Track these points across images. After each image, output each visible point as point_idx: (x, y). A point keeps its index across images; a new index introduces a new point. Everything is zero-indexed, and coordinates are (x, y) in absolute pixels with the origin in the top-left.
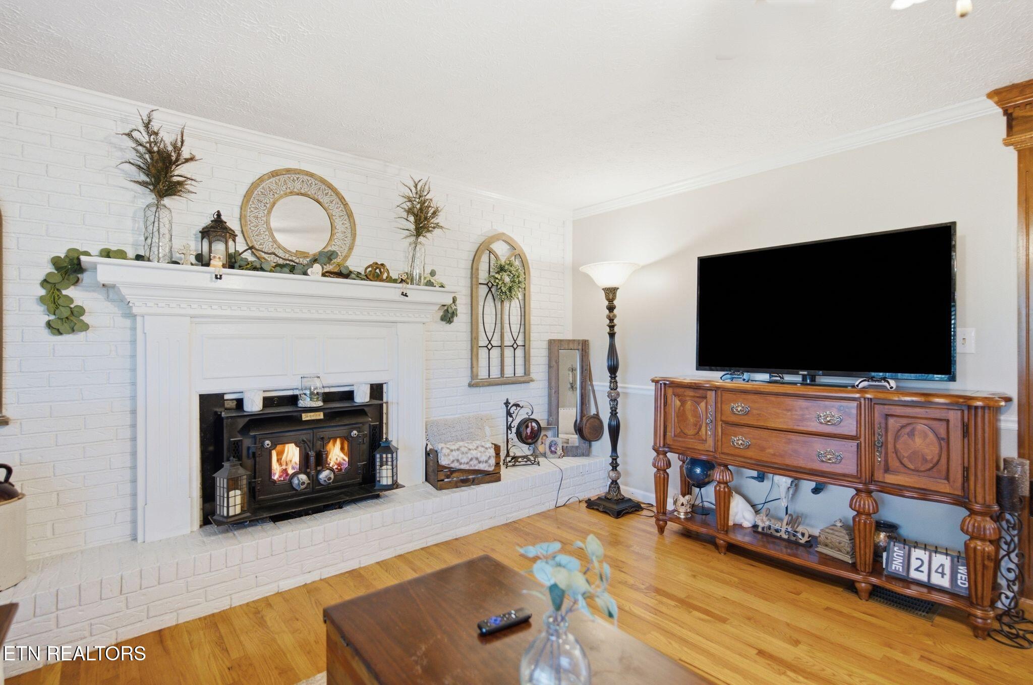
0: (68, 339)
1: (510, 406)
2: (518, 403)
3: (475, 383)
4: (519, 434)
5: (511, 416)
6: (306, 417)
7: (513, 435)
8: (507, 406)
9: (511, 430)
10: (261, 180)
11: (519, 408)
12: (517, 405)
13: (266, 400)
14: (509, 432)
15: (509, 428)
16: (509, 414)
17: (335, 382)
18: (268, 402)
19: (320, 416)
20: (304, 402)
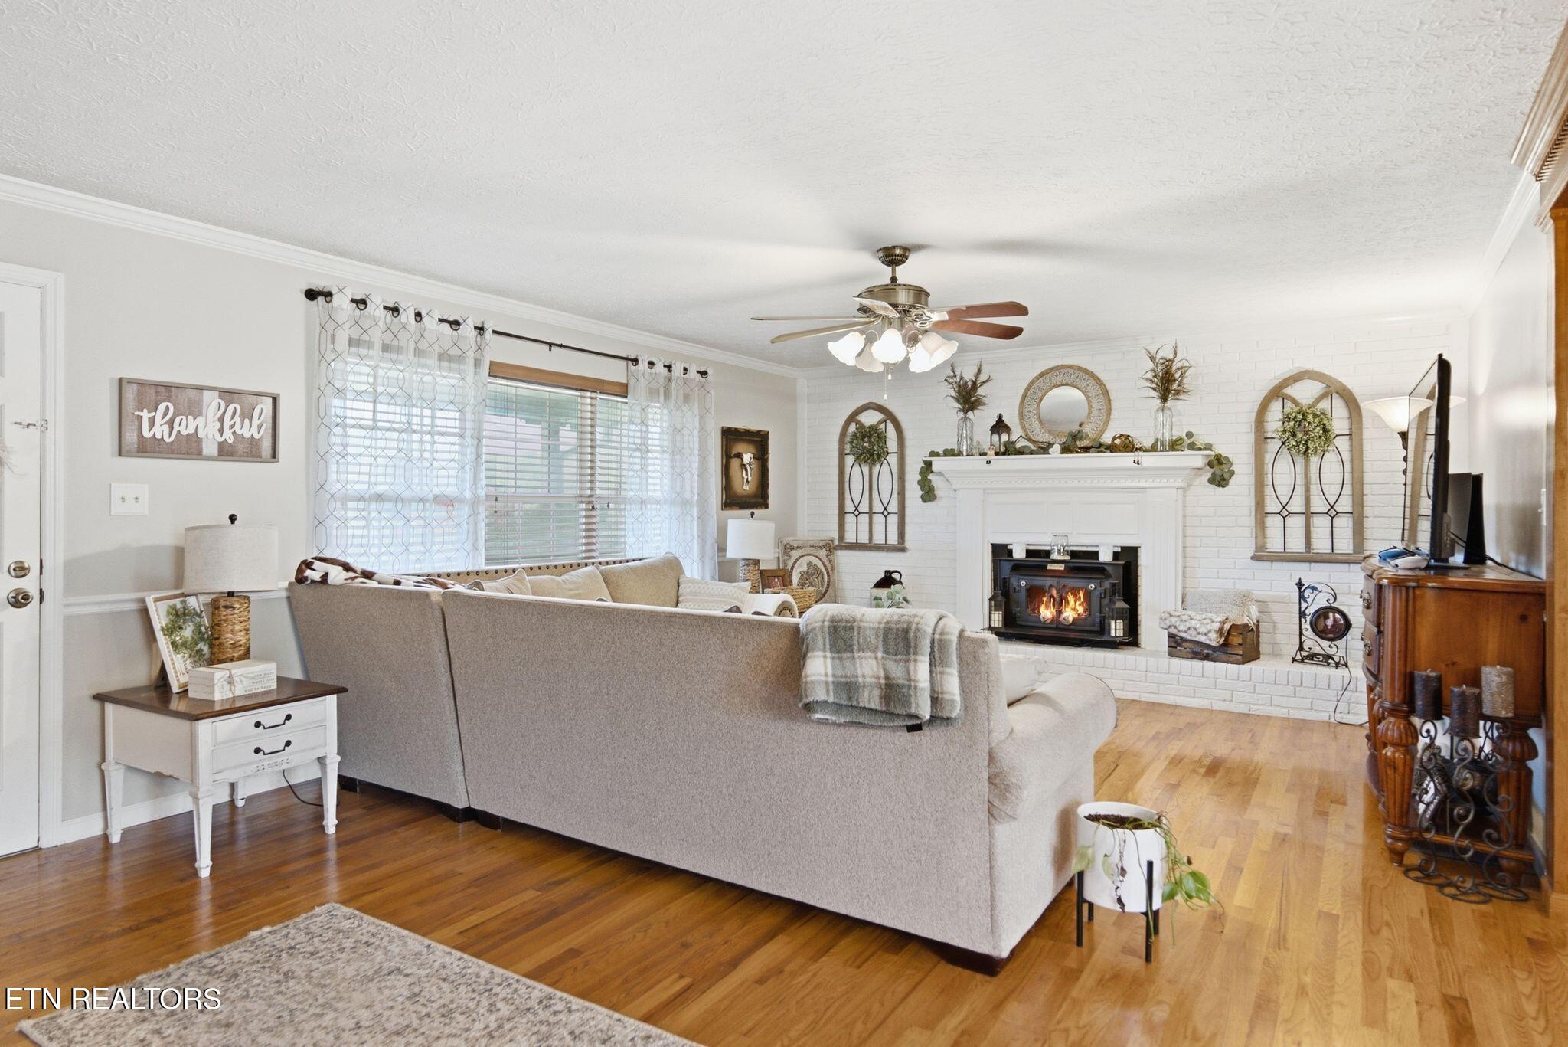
0: (929, 504)
1: (1304, 588)
2: (1315, 585)
3: (1261, 555)
4: (1314, 626)
5: (1305, 601)
6: (1050, 567)
7: (1306, 626)
8: (1300, 588)
9: (1305, 618)
10: (1032, 383)
11: (1315, 592)
12: (1314, 588)
13: (1028, 551)
14: (1303, 620)
15: (1302, 615)
16: (1302, 597)
17: (1081, 541)
18: (1030, 553)
19: (1061, 567)
20: (1055, 556)
